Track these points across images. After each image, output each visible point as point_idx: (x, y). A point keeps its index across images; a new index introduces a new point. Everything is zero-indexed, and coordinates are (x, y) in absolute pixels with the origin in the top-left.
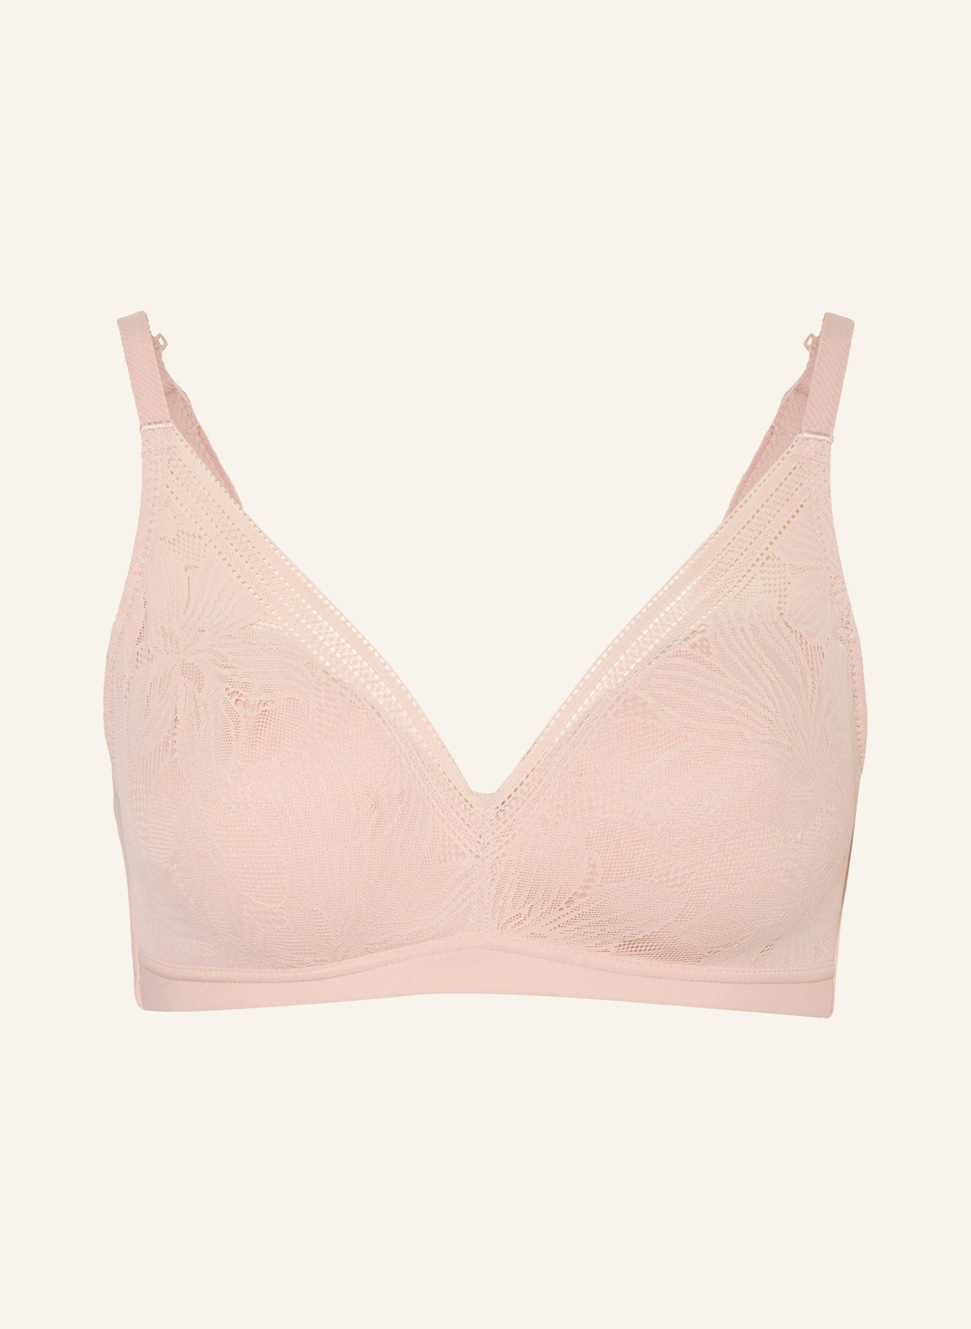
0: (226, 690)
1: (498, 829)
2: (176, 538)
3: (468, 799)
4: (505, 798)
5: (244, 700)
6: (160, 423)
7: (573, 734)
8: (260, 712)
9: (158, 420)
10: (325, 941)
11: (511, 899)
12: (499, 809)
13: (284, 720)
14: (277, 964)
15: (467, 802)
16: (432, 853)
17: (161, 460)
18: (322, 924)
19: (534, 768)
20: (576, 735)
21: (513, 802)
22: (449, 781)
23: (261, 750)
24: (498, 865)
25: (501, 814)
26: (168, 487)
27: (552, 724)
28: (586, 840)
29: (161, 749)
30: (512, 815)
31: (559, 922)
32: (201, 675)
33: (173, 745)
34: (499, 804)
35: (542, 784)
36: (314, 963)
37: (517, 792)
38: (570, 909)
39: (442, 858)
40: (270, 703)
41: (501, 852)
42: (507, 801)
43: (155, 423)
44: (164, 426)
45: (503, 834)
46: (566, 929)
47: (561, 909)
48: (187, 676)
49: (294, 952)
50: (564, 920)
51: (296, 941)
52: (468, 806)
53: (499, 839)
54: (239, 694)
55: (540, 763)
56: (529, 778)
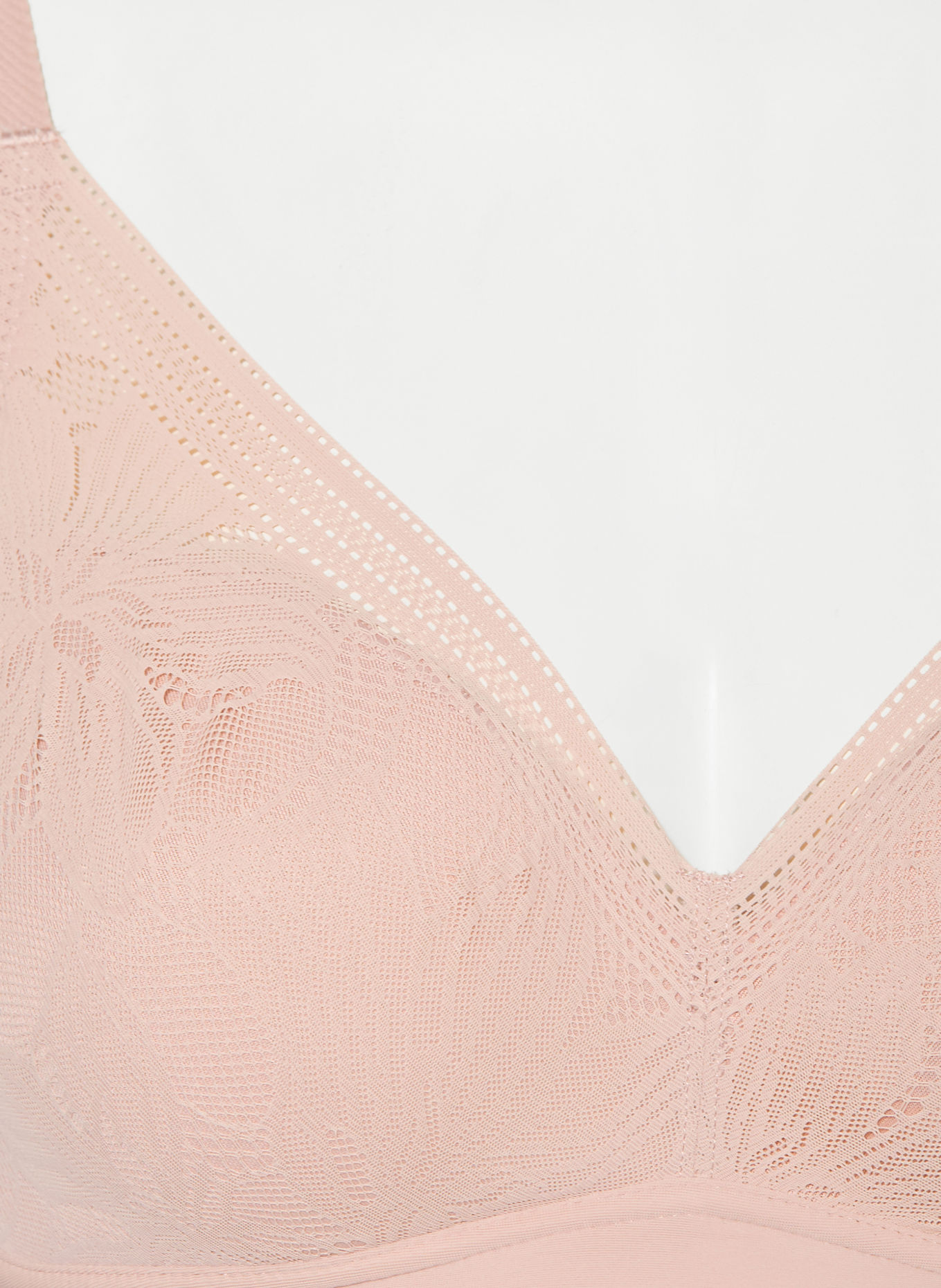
0: (146, 673)
1: (738, 952)
2: (55, 369)
3: (673, 885)
4: (755, 888)
5: (186, 691)
6: (29, 132)
7: (903, 769)
8: (217, 712)
9: (25, 128)
10: (358, 1201)
11: (766, 1104)
12: (741, 910)
13: (268, 726)
14: (258, 1255)
15: (671, 891)
16: (594, 1000)
17: (28, 210)
18: (351, 1162)
19: (818, 830)
20: (910, 770)
21: (772, 897)
22: (633, 845)
23: (218, 793)
24: (737, 1028)
25: (744, 920)
26: (40, 264)
27: (858, 743)
28: (923, 988)
29: (10, 803)
30: (768, 924)
31: (865, 1163)
32: (94, 646)
33: (33, 793)
34: (741, 899)
35: (834, 864)
36: (335, 1250)
37: (780, 876)
38: (887, 1135)
39: (616, 1009)
40: (239, 694)
41: (745, 1001)
42: (759, 894)
43: (18, 133)
44: (37, 138)
45: (748, 963)
46: (878, 1179)
47: (868, 1135)
48: (67, 648)
49: (292, 1226)
50: (874, 1159)
51: (295, 1202)
52: (673, 901)
53: (741, 973)
54: (173, 679)
55: (831, 821)
56: (806, 849)
